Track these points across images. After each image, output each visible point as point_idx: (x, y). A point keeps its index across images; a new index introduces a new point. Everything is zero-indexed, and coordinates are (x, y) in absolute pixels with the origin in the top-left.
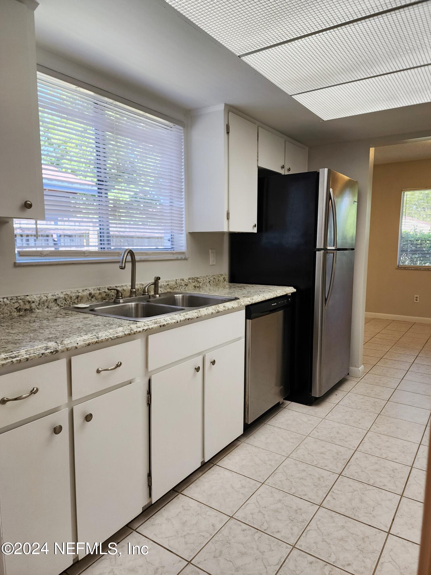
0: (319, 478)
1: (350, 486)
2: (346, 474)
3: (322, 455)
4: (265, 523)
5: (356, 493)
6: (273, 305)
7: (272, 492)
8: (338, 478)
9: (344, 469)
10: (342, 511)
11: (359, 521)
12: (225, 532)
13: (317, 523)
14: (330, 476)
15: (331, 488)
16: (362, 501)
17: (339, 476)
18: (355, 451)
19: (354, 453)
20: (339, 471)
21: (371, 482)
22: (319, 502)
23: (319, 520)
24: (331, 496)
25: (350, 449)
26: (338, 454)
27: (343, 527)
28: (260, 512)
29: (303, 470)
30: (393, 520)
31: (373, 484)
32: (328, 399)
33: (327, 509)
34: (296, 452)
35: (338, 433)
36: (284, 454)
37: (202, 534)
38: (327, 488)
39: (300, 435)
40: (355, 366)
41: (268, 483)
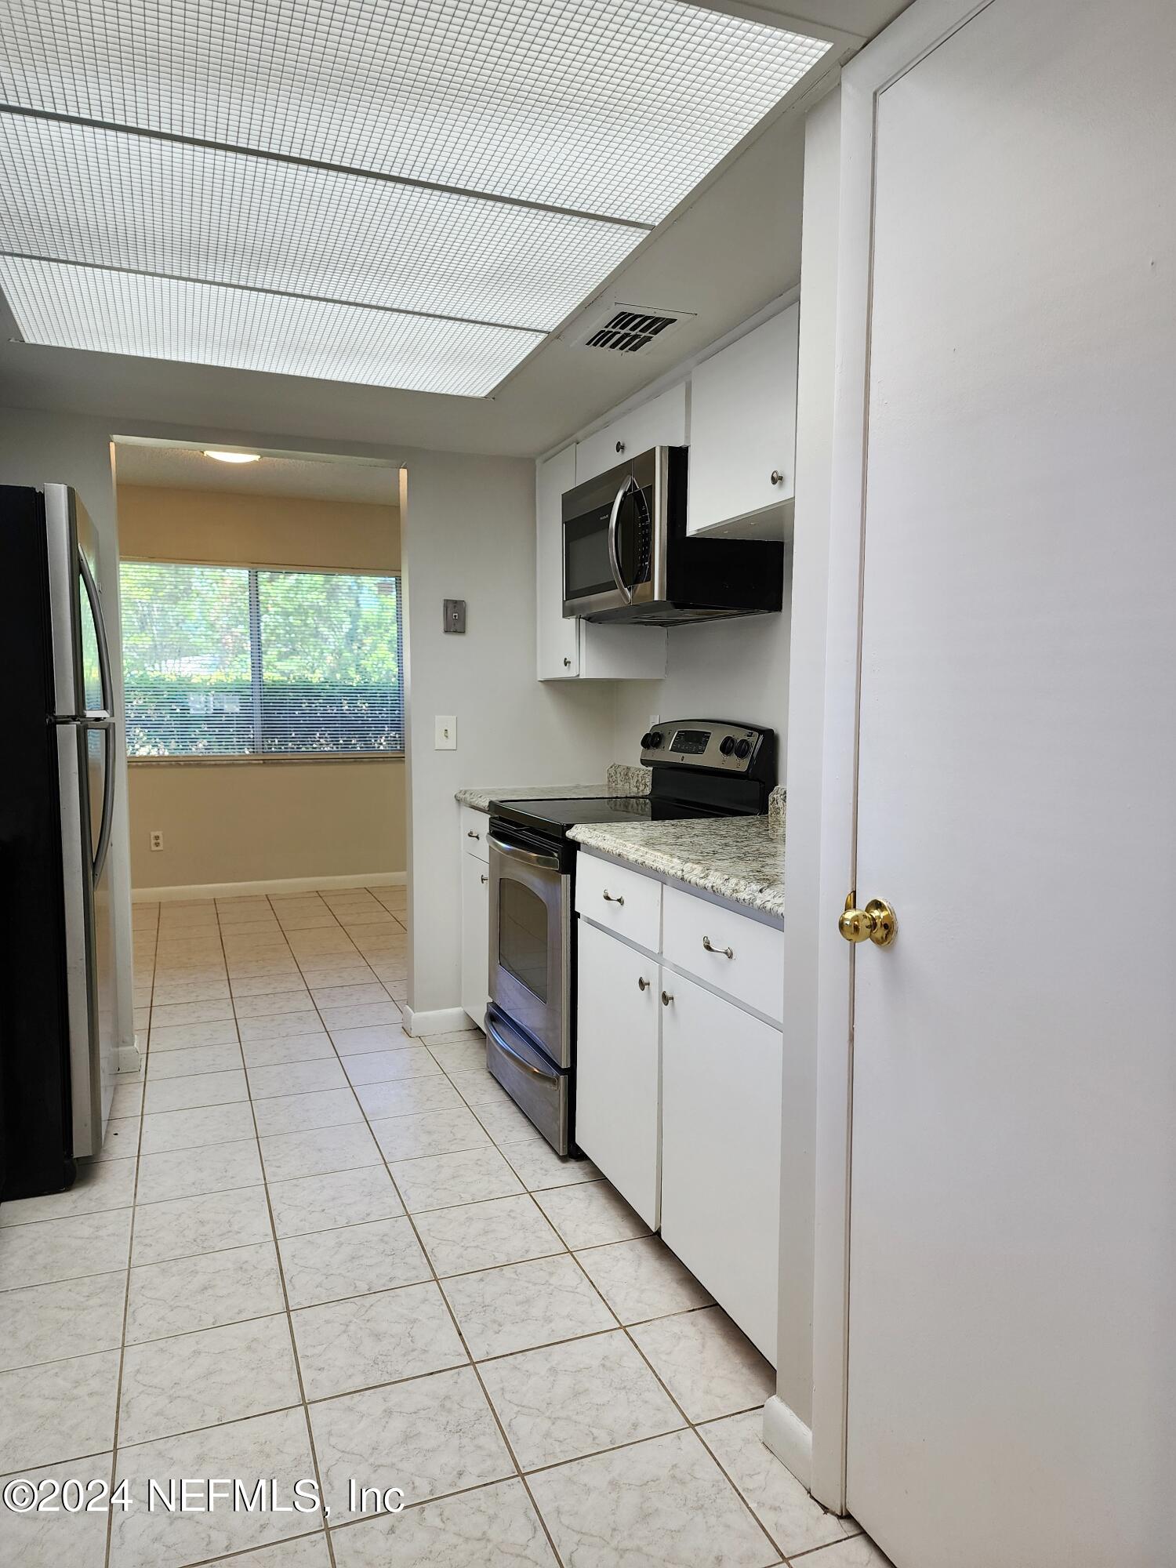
0: (249, 1348)
1: (327, 1322)
2: (299, 1303)
3: (210, 1291)
5: (352, 1327)
7: (160, 1454)
8: (290, 1322)
9: (285, 1295)
10: (358, 1382)
11: (407, 1380)
13: (333, 1444)
14: (268, 1327)
15: (295, 1351)
16: (377, 1336)
17: (289, 1316)
18: (276, 1243)
19: (277, 1248)
20: (280, 1306)
21: (363, 1287)
22: (294, 1398)
23: (330, 1433)
24: (309, 1367)
25: (261, 1245)
26: (246, 1270)
27: (389, 1413)
29: (194, 1352)
30: (460, 1334)
31: (369, 1290)
32: (102, 1154)
33: (325, 1399)
34: (135, 1321)
35: (202, 1223)
36: (102, 1345)
38: (286, 1358)
39: (106, 1277)
40: (123, 1042)
41: (130, 1439)
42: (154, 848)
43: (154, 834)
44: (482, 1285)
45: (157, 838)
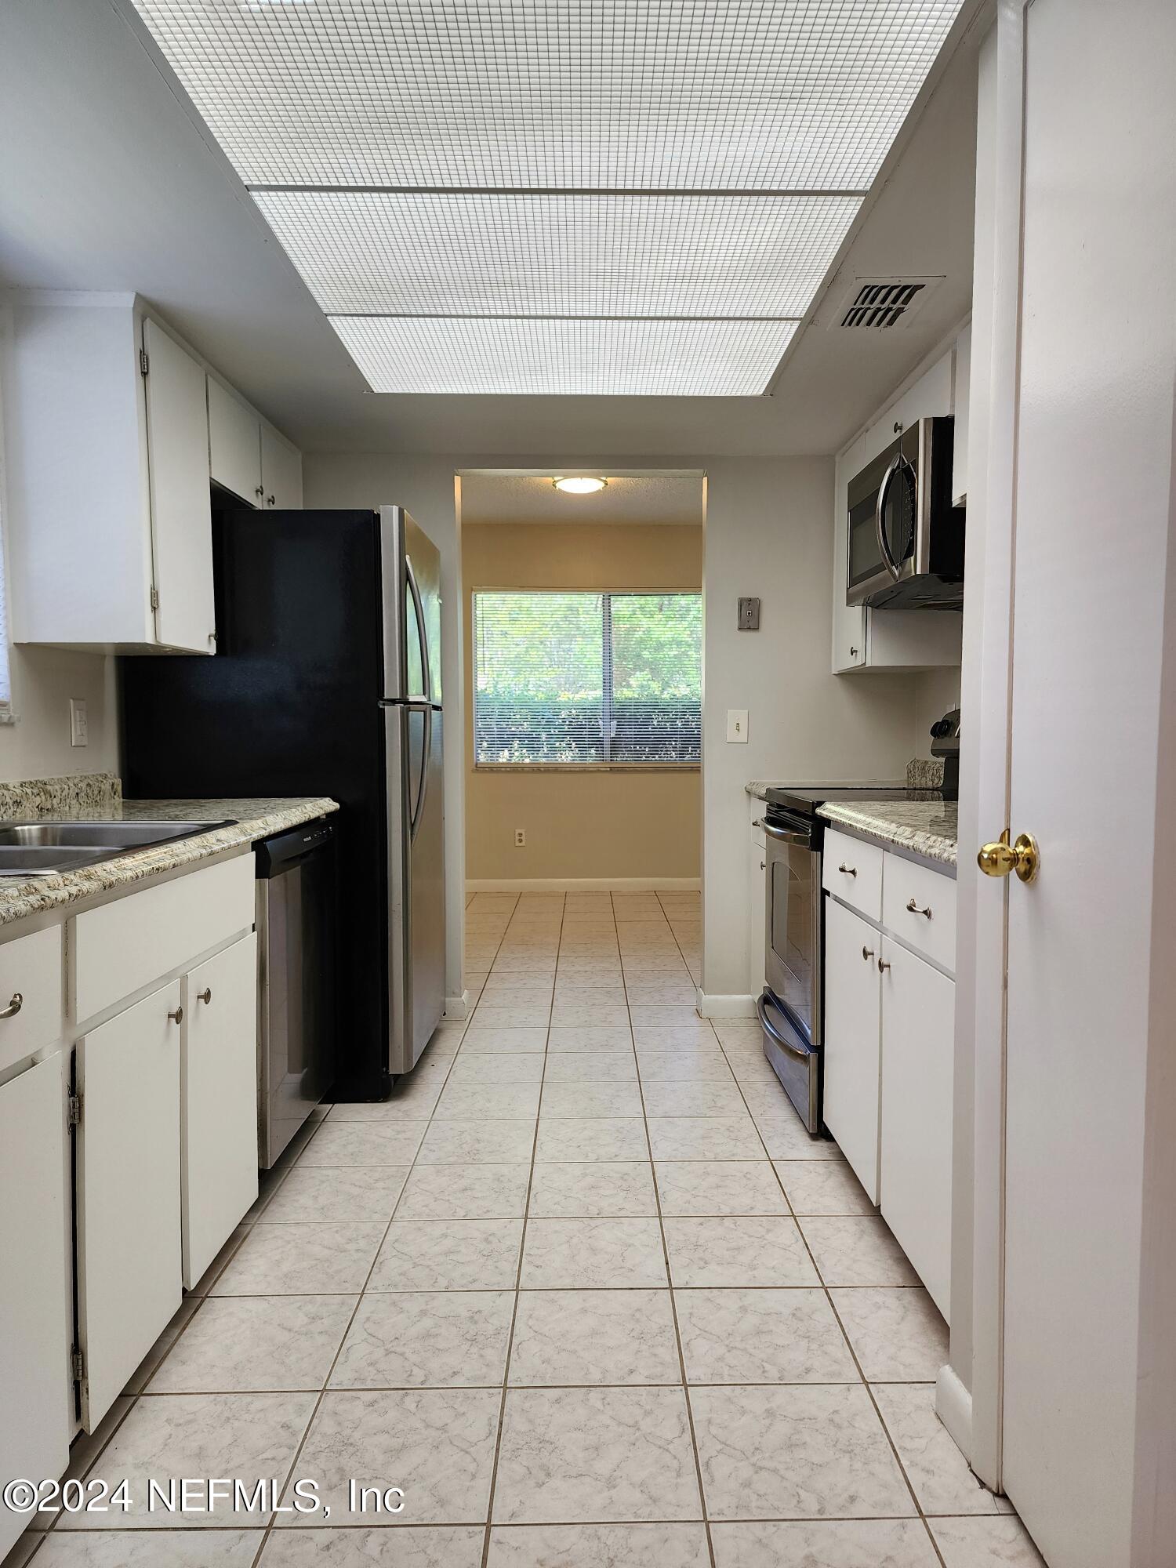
0: (486, 1240)
1: (556, 1232)
2: (537, 1214)
3: (469, 1193)
4: (416, 1370)
5: (575, 1240)
6: (305, 840)
7: (394, 1304)
8: (525, 1227)
9: (528, 1206)
10: (567, 1283)
11: (609, 1289)
12: (327, 1425)
13: (530, 1324)
14: (506, 1227)
15: (522, 1249)
16: (593, 1251)
17: (525, 1222)
18: (532, 1165)
19: (532, 1169)
20: (521, 1212)
21: (594, 1211)
22: (510, 1282)
23: (530, 1316)
24: (530, 1262)
25: (519, 1165)
26: (502, 1181)
27: (584, 1311)
28: (388, 1352)
29: (443, 1234)
30: (667, 1263)
31: (598, 1214)
32: (418, 1079)
33: (535, 1290)
34: (405, 1204)
35: (478, 1141)
36: (376, 1217)
37: (265, 1456)
38: (513, 1253)
39: (394, 1169)
40: (454, 993)
41: (376, 1288)
42: (518, 844)
43: (518, 831)
44: (700, 1228)
45: (520, 835)
